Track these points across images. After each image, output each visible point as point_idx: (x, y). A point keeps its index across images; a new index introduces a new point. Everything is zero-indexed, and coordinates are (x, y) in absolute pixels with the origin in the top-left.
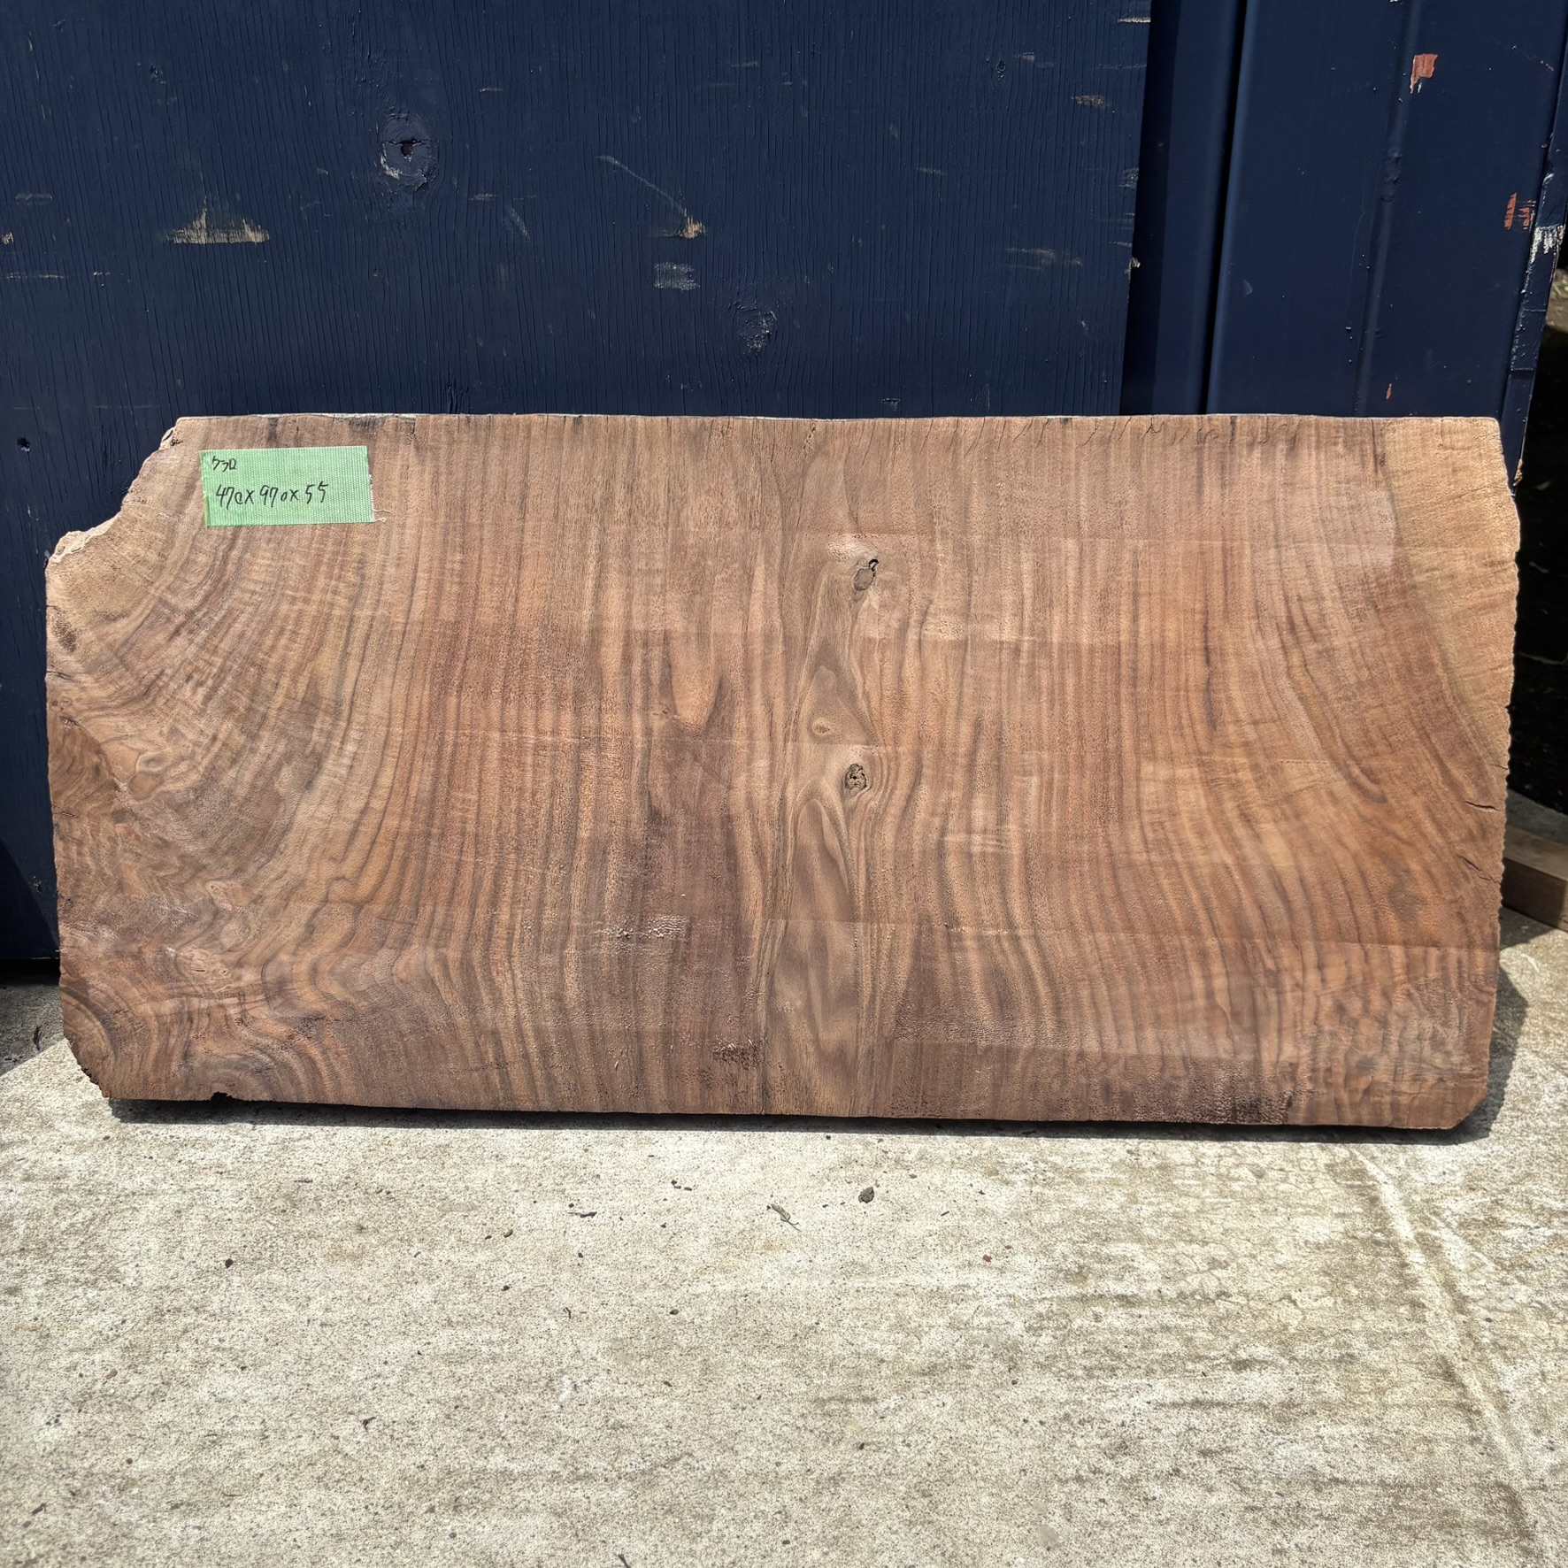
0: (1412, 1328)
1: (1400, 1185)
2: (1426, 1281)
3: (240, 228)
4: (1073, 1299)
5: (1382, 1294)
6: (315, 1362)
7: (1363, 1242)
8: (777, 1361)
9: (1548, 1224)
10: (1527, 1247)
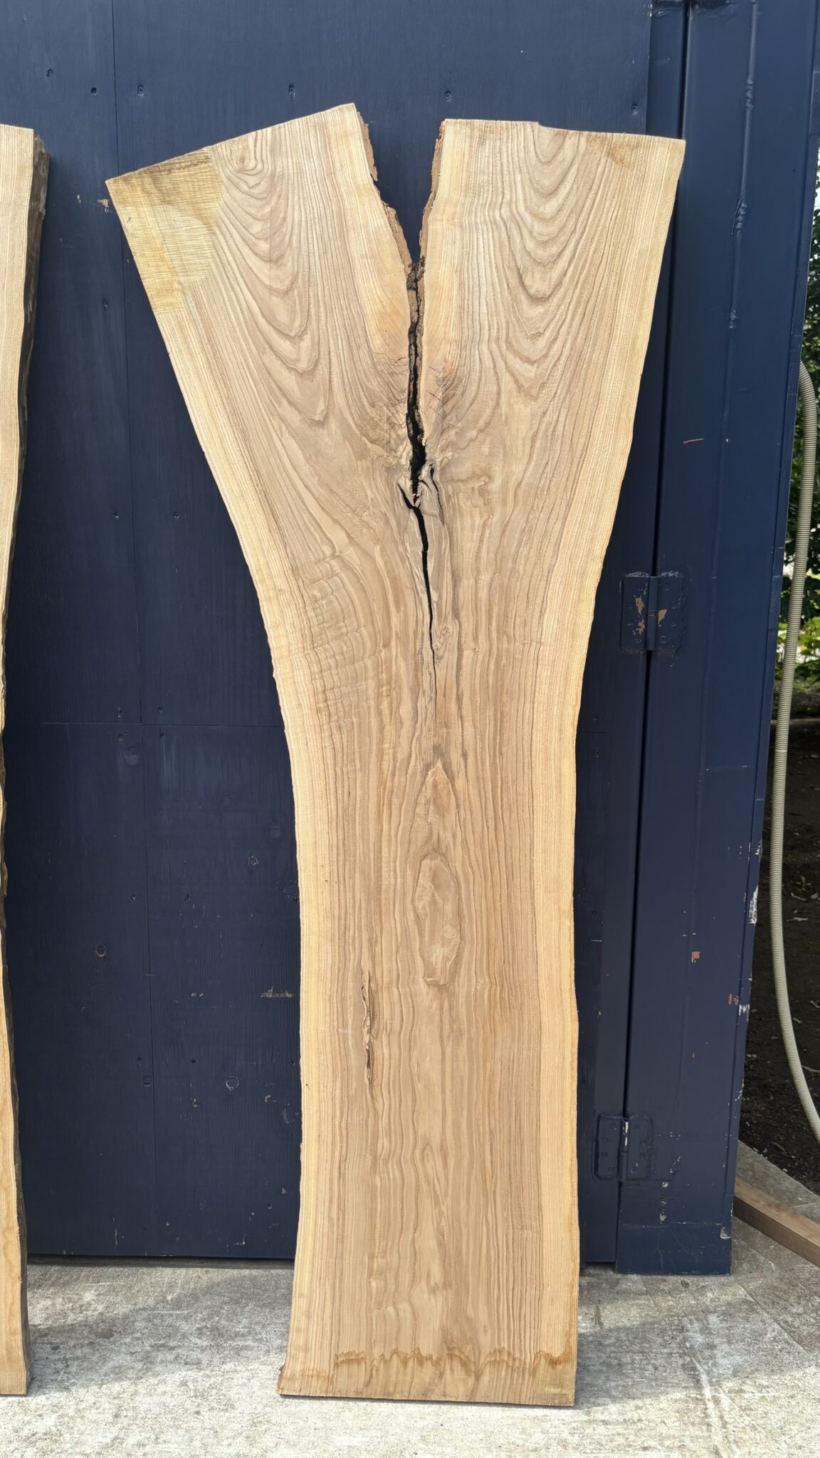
0: (706, 1434)
1: (708, 1374)
2: (713, 1415)
3: (284, 993)
4: (586, 1421)
5: (697, 1420)
6: (316, 1444)
7: (692, 1399)
8: (481, 1445)
9: (761, 1392)
10: (752, 1402)
